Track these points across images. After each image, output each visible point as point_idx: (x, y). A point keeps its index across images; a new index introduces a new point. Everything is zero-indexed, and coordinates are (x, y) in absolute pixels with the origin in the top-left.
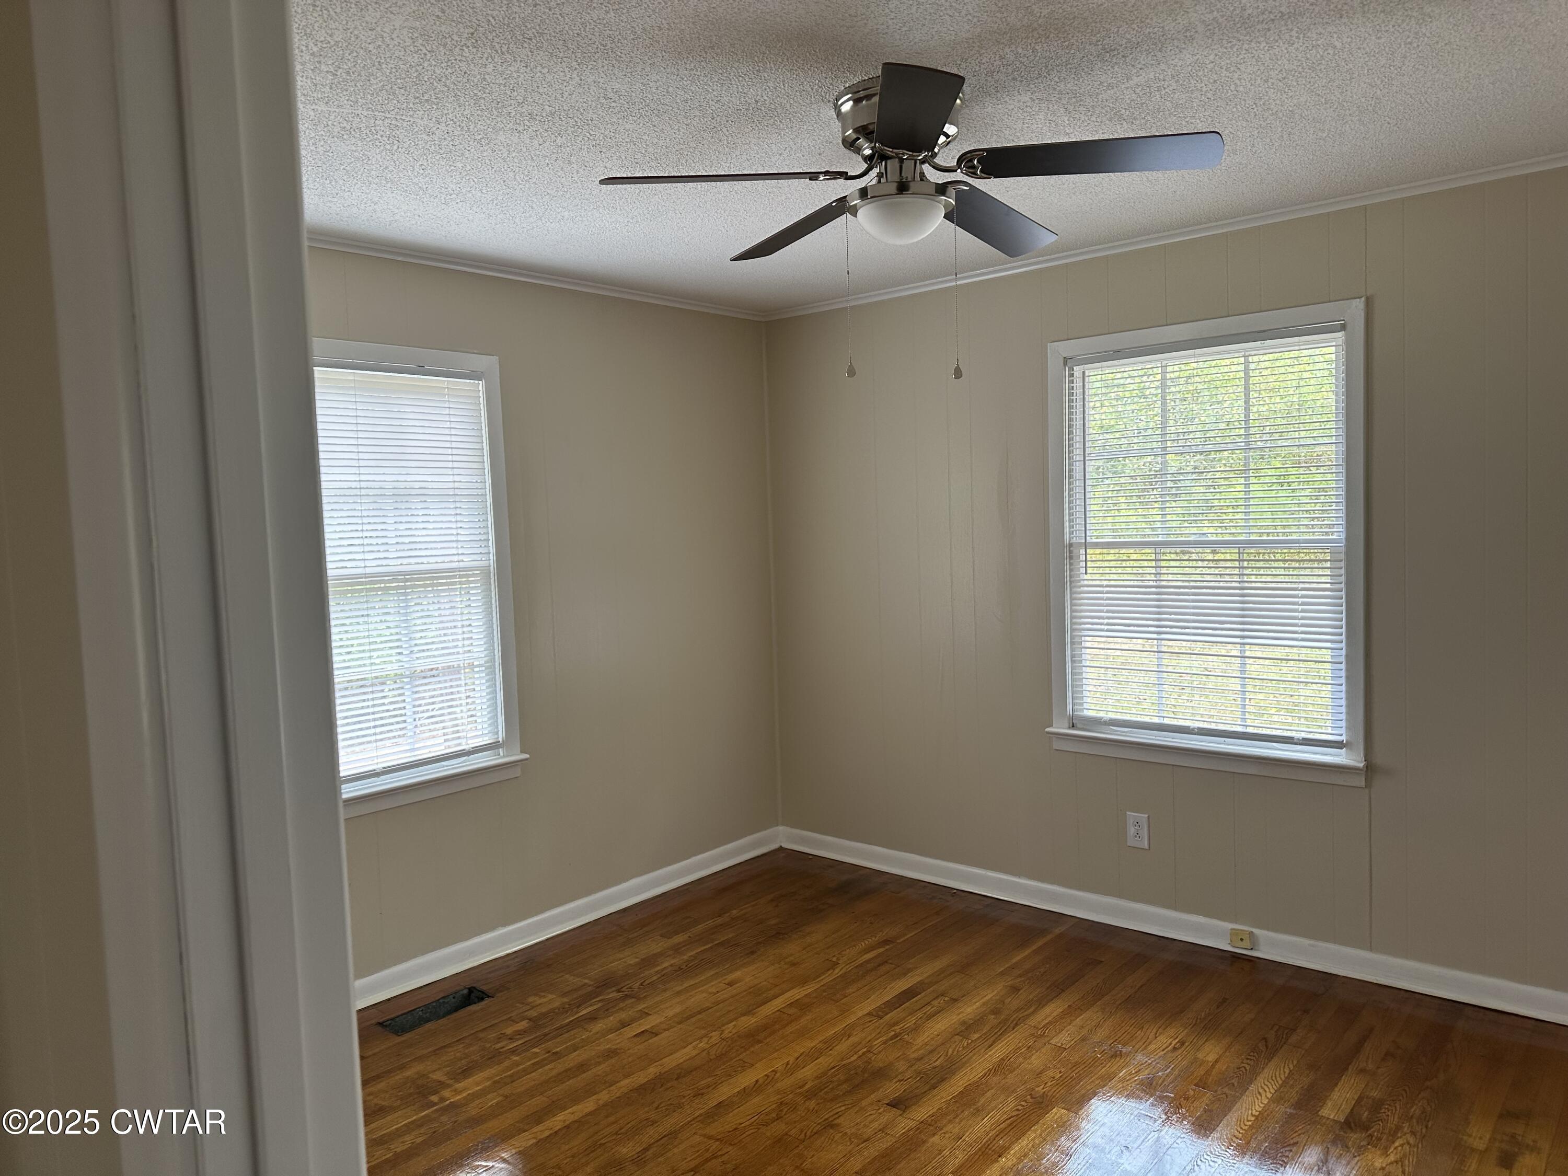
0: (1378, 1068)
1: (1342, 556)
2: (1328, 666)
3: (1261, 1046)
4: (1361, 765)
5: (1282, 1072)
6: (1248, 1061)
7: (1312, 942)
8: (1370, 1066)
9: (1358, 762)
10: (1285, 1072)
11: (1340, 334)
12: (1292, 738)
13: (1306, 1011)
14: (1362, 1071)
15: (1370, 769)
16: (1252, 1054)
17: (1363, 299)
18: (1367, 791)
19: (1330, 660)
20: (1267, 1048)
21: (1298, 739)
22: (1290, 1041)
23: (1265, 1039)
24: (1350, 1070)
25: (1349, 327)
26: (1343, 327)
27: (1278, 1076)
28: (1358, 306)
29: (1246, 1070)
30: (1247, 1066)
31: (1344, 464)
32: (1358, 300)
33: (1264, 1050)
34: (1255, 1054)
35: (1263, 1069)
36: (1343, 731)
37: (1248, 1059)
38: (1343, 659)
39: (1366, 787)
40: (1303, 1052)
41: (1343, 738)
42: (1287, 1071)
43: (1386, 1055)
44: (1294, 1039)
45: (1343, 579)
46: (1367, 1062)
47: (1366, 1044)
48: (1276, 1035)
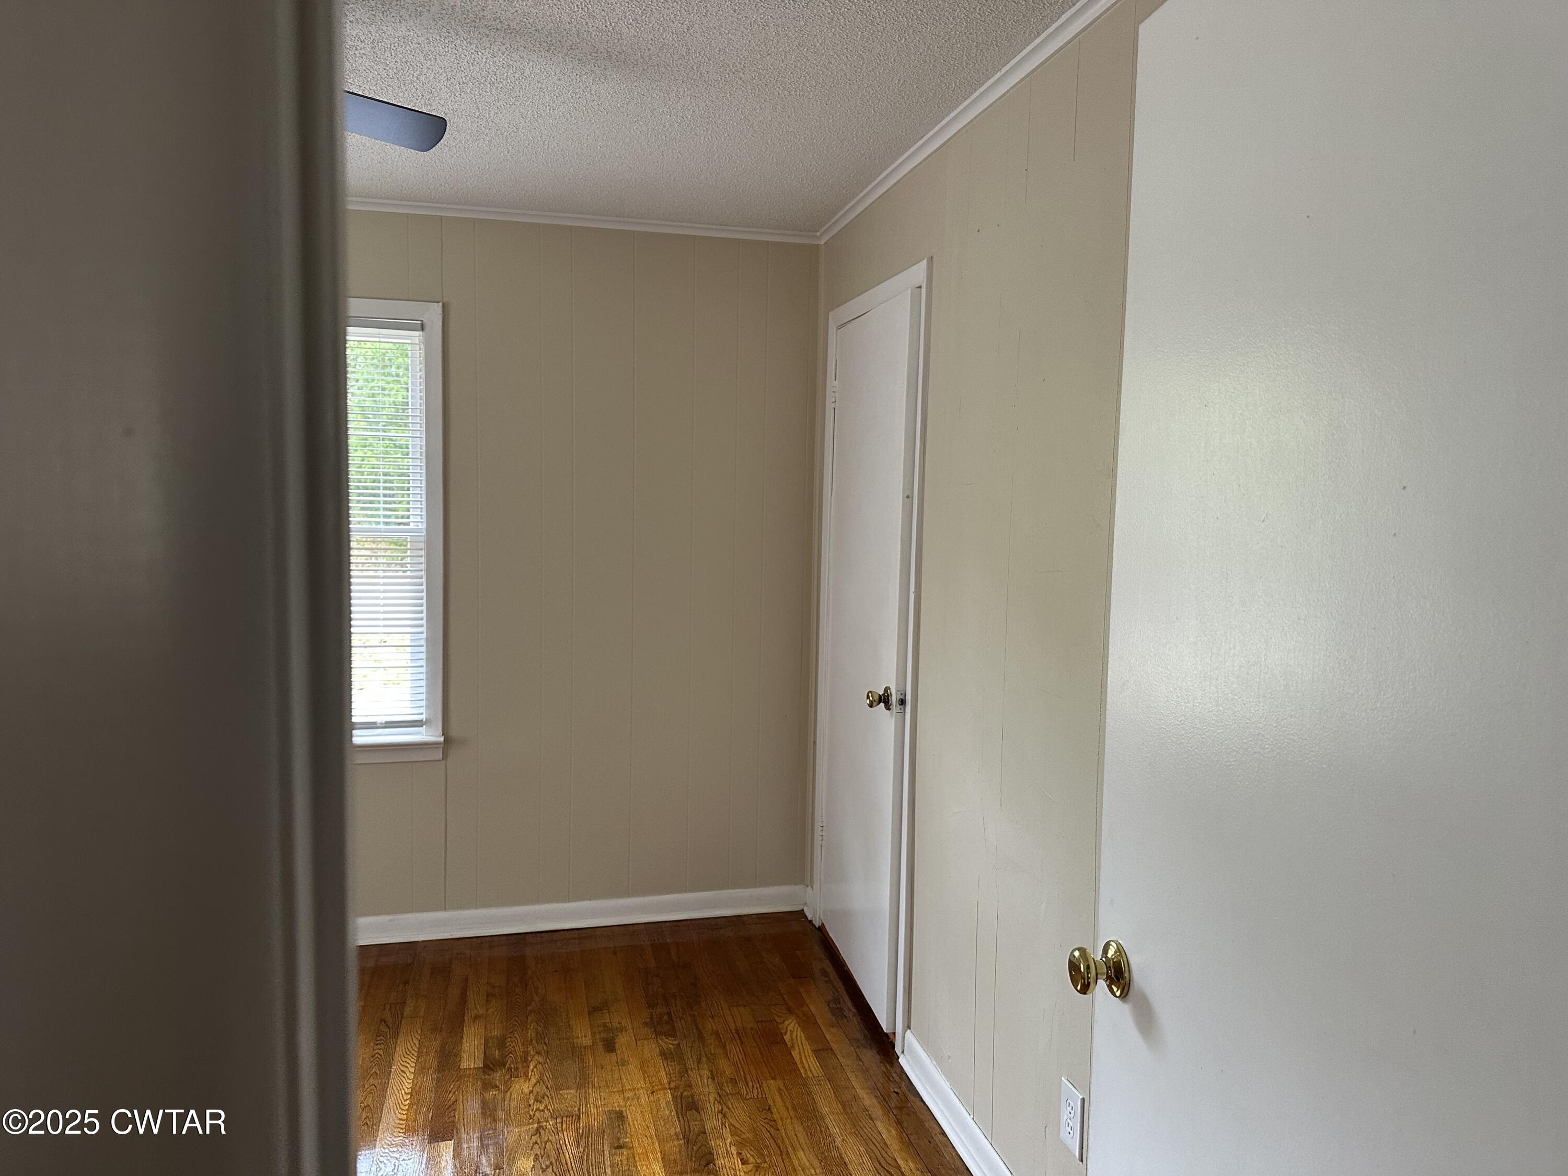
0: (487, 1010)
1: (422, 545)
2: (409, 649)
3: (383, 1028)
4: (442, 739)
5: (412, 1044)
6: (379, 1046)
7: (391, 917)
8: (481, 1011)
9: (437, 736)
10: (415, 1044)
11: (417, 333)
12: (375, 723)
13: (406, 983)
14: (476, 1017)
15: (448, 741)
16: (379, 1038)
17: (440, 304)
18: (444, 761)
19: (409, 644)
20: (389, 1028)
21: (381, 723)
22: (405, 1014)
23: (383, 1020)
24: (466, 1021)
25: (427, 328)
26: (422, 327)
27: (410, 1048)
28: (437, 308)
29: (381, 1055)
30: (378, 1051)
31: (424, 457)
32: (436, 304)
33: (387, 1030)
34: (382, 1037)
35: (395, 1048)
36: (423, 710)
37: (377, 1045)
38: (423, 642)
39: (443, 759)
40: (421, 1020)
41: (423, 717)
42: (417, 1042)
43: (487, 997)
44: (408, 1011)
45: (423, 567)
46: (476, 1008)
47: (468, 994)
48: (391, 1013)
